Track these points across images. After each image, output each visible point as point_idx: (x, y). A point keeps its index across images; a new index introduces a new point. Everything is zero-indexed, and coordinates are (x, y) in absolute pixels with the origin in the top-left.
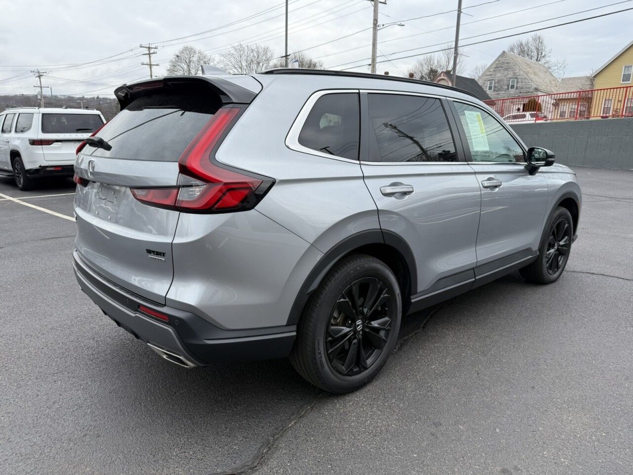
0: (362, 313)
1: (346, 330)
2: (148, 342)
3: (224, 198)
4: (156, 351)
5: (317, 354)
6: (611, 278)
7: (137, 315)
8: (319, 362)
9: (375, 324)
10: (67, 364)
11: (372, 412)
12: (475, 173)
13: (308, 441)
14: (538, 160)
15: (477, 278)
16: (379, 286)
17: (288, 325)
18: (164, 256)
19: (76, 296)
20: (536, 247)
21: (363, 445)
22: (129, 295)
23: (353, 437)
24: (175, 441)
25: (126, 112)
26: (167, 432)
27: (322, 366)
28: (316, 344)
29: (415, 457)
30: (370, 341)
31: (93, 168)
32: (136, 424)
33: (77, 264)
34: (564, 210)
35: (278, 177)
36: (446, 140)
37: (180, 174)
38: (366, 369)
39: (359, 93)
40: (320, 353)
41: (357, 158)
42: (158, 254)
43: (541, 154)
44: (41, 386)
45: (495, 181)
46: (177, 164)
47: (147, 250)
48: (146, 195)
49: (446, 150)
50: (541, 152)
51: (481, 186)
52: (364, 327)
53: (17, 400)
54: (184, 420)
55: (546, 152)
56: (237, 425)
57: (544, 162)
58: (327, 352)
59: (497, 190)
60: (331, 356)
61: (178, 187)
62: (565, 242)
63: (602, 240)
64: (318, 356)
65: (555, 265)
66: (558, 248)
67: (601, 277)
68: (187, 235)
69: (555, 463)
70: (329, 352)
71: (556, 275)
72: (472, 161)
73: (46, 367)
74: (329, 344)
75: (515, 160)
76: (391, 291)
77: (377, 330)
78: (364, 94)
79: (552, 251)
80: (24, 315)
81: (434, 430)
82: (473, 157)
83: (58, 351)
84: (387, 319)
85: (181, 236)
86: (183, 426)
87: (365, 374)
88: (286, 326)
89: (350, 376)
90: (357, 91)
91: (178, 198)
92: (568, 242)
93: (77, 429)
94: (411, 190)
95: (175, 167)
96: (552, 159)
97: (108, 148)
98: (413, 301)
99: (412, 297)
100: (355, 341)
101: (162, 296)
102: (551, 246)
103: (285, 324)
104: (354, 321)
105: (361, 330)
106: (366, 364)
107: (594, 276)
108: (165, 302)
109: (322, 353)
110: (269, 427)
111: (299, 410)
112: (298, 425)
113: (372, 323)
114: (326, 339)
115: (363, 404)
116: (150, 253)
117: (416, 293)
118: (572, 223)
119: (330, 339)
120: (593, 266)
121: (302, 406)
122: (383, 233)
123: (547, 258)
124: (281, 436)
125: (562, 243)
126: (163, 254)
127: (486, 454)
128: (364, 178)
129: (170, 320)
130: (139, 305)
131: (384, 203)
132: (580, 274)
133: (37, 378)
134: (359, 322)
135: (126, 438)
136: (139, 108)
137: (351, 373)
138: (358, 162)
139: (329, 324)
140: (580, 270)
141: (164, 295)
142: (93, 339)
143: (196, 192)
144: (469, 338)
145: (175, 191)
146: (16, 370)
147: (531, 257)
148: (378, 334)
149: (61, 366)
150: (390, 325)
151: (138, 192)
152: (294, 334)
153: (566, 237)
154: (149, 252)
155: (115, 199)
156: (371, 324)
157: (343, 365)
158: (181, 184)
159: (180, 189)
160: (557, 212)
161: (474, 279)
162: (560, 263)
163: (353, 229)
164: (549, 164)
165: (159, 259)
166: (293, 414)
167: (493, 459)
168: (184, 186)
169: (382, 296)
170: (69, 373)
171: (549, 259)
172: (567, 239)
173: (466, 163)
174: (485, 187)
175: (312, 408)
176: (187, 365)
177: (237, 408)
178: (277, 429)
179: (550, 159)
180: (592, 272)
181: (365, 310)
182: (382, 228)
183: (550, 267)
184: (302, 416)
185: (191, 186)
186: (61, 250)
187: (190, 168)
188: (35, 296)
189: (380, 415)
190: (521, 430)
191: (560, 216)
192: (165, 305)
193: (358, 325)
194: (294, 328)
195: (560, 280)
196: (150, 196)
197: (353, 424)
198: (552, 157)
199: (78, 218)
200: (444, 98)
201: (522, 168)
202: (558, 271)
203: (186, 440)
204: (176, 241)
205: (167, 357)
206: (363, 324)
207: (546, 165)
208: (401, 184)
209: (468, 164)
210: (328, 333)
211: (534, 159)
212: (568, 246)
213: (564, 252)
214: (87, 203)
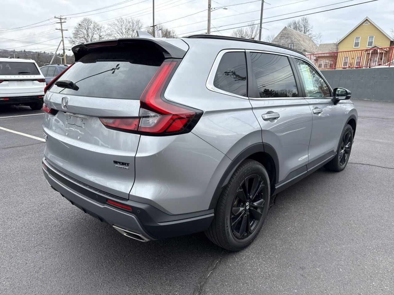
0: (249, 198)
1: (241, 209)
2: (113, 225)
4: (119, 231)
5: (226, 227)
6: (374, 167)
7: (105, 206)
8: (226, 231)
9: (255, 204)
10: (43, 239)
11: (259, 262)
12: (309, 104)
13: (224, 285)
14: (338, 95)
15: (308, 170)
16: (259, 179)
17: (210, 209)
18: (128, 165)
20: (335, 150)
21: (260, 286)
22: (98, 192)
23: (253, 281)
24: (134, 292)
25: (79, 64)
26: (127, 285)
27: (229, 235)
28: (226, 220)
29: (296, 292)
30: (253, 215)
31: (67, 103)
32: (103, 281)
33: (48, 169)
34: (349, 126)
35: (205, 110)
37: (141, 109)
38: (251, 233)
39: (245, 52)
40: (227, 227)
41: (246, 95)
42: (123, 164)
43: (340, 92)
44: (28, 256)
45: (318, 109)
46: (139, 102)
47: (114, 161)
48: (114, 123)
51: (312, 112)
52: (250, 206)
53: (11, 268)
54: (137, 276)
55: (346, 91)
56: (174, 277)
57: (345, 97)
58: (231, 225)
59: (320, 115)
60: (233, 228)
61: (139, 118)
62: (348, 145)
64: (226, 228)
65: (344, 160)
66: (345, 149)
67: (368, 166)
68: (146, 151)
69: (382, 290)
70: (232, 225)
71: (343, 166)
72: (306, 97)
73: (28, 242)
74: (232, 220)
75: (323, 95)
76: (265, 183)
77: (256, 208)
78: (248, 52)
79: (343, 151)
80: (2, 203)
81: (302, 272)
82: (306, 94)
83: (34, 230)
84: (262, 200)
85: (141, 152)
86: (136, 280)
87: (250, 236)
88: (208, 210)
89: (243, 239)
90: (244, 51)
91: (140, 125)
92: (350, 146)
93: (61, 288)
95: (137, 103)
96: (350, 95)
97: (76, 88)
98: (276, 188)
99: (275, 185)
100: (246, 215)
101: (127, 194)
102: (342, 148)
103: (208, 209)
104: (244, 204)
105: (249, 209)
106: (250, 229)
107: (364, 165)
108: (128, 197)
109: (229, 226)
110: (195, 277)
111: (212, 264)
112: (214, 274)
113: (254, 203)
114: (231, 217)
115: (252, 257)
116: (117, 163)
117: (278, 183)
118: (353, 135)
119: (233, 216)
120: (361, 159)
121: (213, 261)
122: (264, 145)
123: (340, 156)
124: (205, 283)
125: (347, 146)
126: (128, 164)
127: (339, 287)
128: (252, 109)
129: (133, 210)
130: (107, 199)
132: (356, 165)
133: (23, 251)
134: (247, 204)
135: (98, 292)
137: (244, 237)
138: (248, 98)
139: (233, 206)
140: (355, 162)
141: (128, 193)
142: (57, 219)
143: (153, 120)
144: (304, 208)
145: (138, 120)
146: (6, 245)
147: (333, 155)
148: (257, 210)
149: (38, 240)
150: (264, 204)
151: (105, 121)
152: (213, 215)
153: (349, 143)
154: (116, 162)
155: (83, 124)
156: (254, 205)
157: (238, 232)
158: (142, 116)
159: (141, 119)
160: (346, 128)
161: (306, 172)
162: (346, 158)
163: (250, 143)
164: (348, 98)
165: (124, 168)
166: (209, 267)
167: (344, 290)
168: (143, 117)
169: (260, 186)
170: (45, 245)
171: (341, 156)
172: (350, 144)
173: (303, 98)
174: (314, 113)
175: (220, 262)
176: (143, 240)
177: (170, 265)
178: (201, 278)
179: (349, 95)
180: (362, 163)
181: (251, 197)
182: (263, 142)
183: (341, 162)
184: (215, 268)
185: (148, 117)
186: (18, 156)
187: (148, 104)
188: (7, 189)
189: (265, 265)
190: (355, 269)
191: (348, 129)
192: (129, 199)
193: (247, 206)
194: (213, 211)
195: (346, 169)
196: (118, 123)
197: (249, 272)
198: (350, 94)
200: (290, 56)
201: (330, 100)
202: (344, 163)
203: (141, 290)
204: (138, 155)
205: (126, 235)
206: (249, 205)
207: (346, 99)
208: (272, 112)
209: (304, 99)
210: (232, 213)
211: (336, 95)
212: (350, 148)
213: (348, 152)
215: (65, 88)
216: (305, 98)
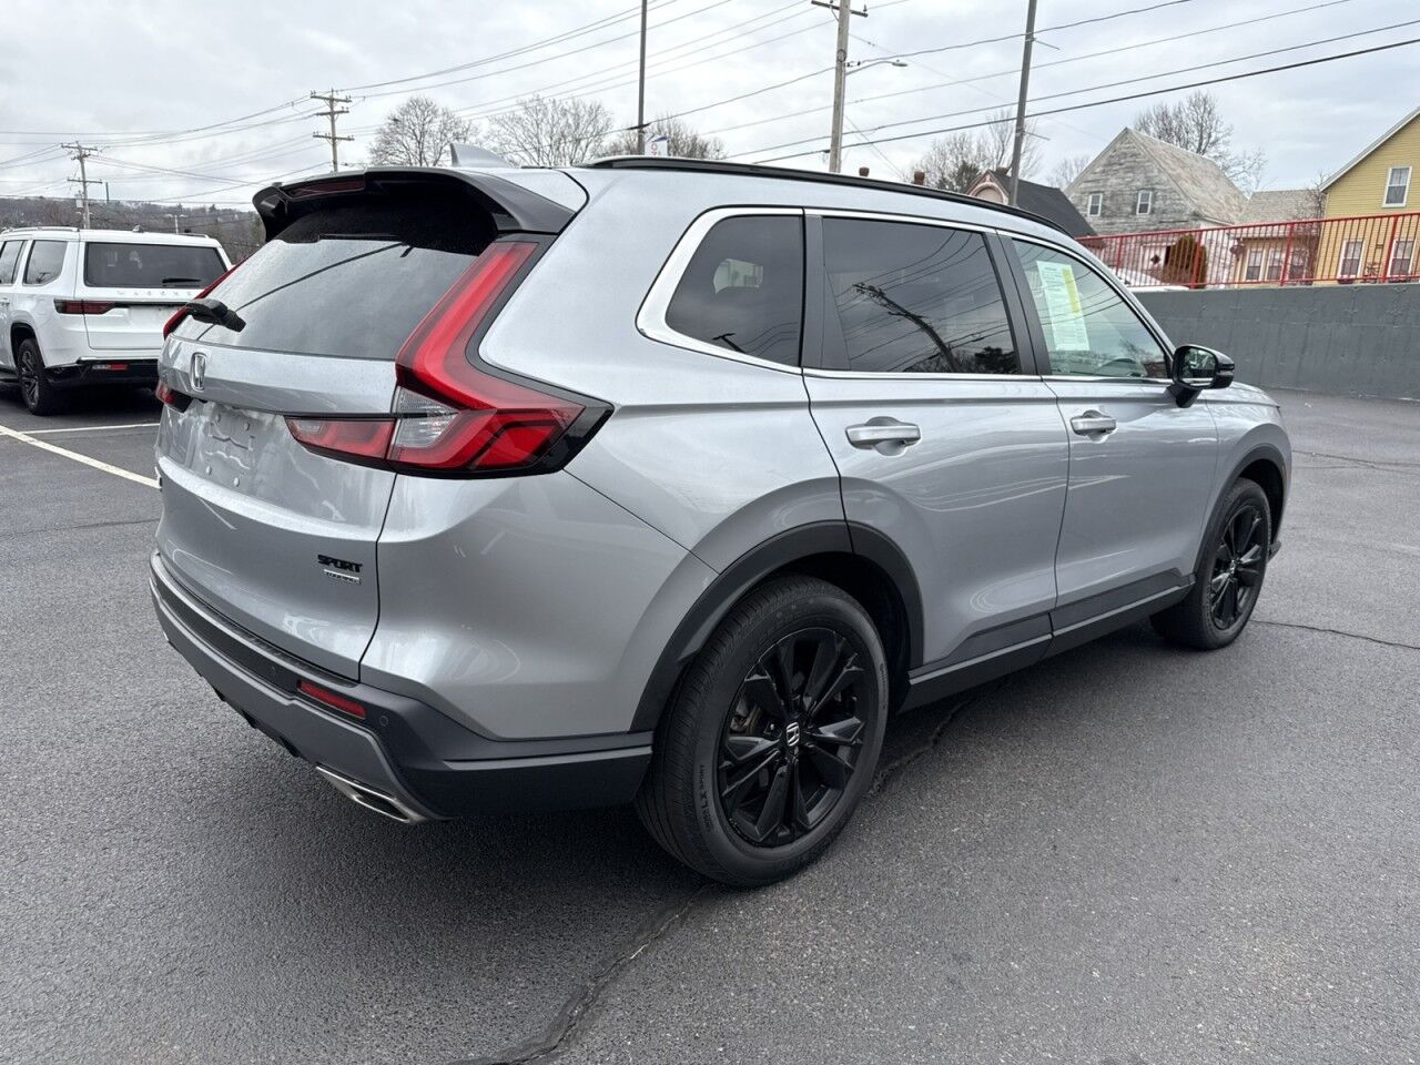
0: (800, 707)
1: (763, 743)
2: (319, 765)
3: (497, 444)
4: (336, 784)
5: (697, 798)
6: (1353, 640)
7: (295, 702)
8: (700, 814)
9: (828, 732)
10: (134, 810)
11: (817, 928)
12: (1057, 400)
13: (672, 990)
14: (1196, 373)
15: (1056, 633)
16: (838, 647)
17: (634, 730)
18: (358, 570)
19: (154, 655)
20: (1188, 568)
21: (795, 1001)
22: (279, 657)
23: (774, 985)
24: (374, 988)
25: (277, 245)
26: (357, 966)
27: (709, 825)
28: (697, 774)
29: (911, 1031)
30: (816, 770)
31: (203, 369)
32: (285, 948)
33: (160, 586)
34: (1251, 486)
35: (620, 399)
36: (995, 325)
37: (399, 388)
38: (807, 832)
39: (803, 216)
40: (704, 796)
41: (796, 361)
42: (345, 566)
43: (1205, 361)
44: (73, 858)
45: (1101, 419)
46: (392, 366)
47: (320, 557)
48: (320, 435)
49: (994, 346)
50: (1204, 356)
51: (1070, 428)
52: (803, 737)
53: (17, 889)
54: (396, 941)
55: (1215, 357)
56: (516, 953)
57: (1211, 379)
58: (720, 794)
59: (1104, 438)
60: (729, 803)
61: (393, 417)
62: (1252, 557)
63: (1334, 554)
64: (699, 803)
65: (1230, 608)
66: (1236, 571)
67: (1330, 636)
68: (412, 526)
69: (1222, 1049)
70: (726, 792)
71: (1231, 631)
72: (1051, 374)
73: (86, 815)
74: (724, 776)
75: (1146, 373)
76: (865, 658)
77: (832, 746)
78: (814, 218)
79: (1224, 576)
80: (37, 697)
81: (953, 971)
82: (1052, 364)
83: (113, 781)
84: (855, 720)
85: (399, 527)
86: (392, 954)
87: (804, 842)
88: (629, 733)
89: (771, 846)
90: (800, 212)
91: (393, 443)
92: (1259, 558)
93: (153, 957)
94: (914, 434)
95: (388, 371)
96: (1228, 373)
97: (237, 325)
98: (913, 682)
99: (911, 673)
100: (783, 769)
101: (353, 662)
102: (1222, 565)
103: (628, 729)
104: (781, 725)
105: (797, 745)
106: (805, 819)
107: (1316, 633)
108: (358, 674)
109: (710, 795)
110: (587, 958)
111: (654, 923)
112: (651, 955)
113: (821, 729)
114: (719, 763)
115: (798, 911)
116: (328, 563)
117: (921, 665)
118: (1269, 516)
119: (727, 763)
120: (1313, 610)
121: (661, 914)
122: (850, 530)
123: (1214, 592)
124: (614, 979)
125: (1246, 559)
126: (358, 568)
127: (1069, 1027)
128: (809, 405)
129: (369, 715)
130: (300, 681)
131: (854, 463)
132: (1286, 629)
133: (63, 841)
134: (792, 727)
135: (262, 978)
136: (310, 237)
137: (772, 842)
138: (798, 370)
139: (725, 731)
140: (1285, 621)
141: (358, 660)
143: (434, 429)
144: (1037, 766)
145: (387, 425)
146: (15, 821)
147: (1176, 588)
148: (835, 754)
149: (118, 813)
150: (861, 736)
151: (303, 427)
152: (648, 751)
153: (1256, 547)
154: (325, 560)
155: (250, 440)
156: (819, 732)
157: (755, 822)
158: (400, 411)
159: (399, 421)
160: (1238, 491)
161: (1049, 636)
162: (1241, 604)
163: (783, 520)
164: (1221, 383)
165: (346, 578)
166: (640, 931)
167: (1084, 1038)
168: (406, 416)
169: (845, 670)
170: (136, 830)
171: (1218, 594)
172: (1257, 552)
173: (1038, 377)
174: (1078, 432)
175: (684, 918)
176: (406, 818)
177: (514, 916)
178: (603, 963)
179: (1223, 373)
180: (1311, 624)
181: (807, 701)
182: (848, 518)
183: (1219, 613)
184: (661, 937)
185: (423, 415)
186: (122, 551)
187: (419, 370)
188: (63, 654)
189: (834, 936)
190: (1148, 975)
191: (1243, 498)
192: (359, 682)
193: (791, 734)
194: (648, 737)
195: (1240, 644)
196: (329, 435)
197: (773, 955)
198: (1228, 367)
199: (164, 480)
200: (993, 231)
201: (1162, 390)
202: (1235, 620)
203: (399, 985)
204: (387, 538)
205: (360, 799)
206: (801, 731)
207: (1214, 385)
208: (892, 421)
209: (1042, 380)
210: (723, 751)
211: (1187, 372)
212: (1259, 565)
213: (1249, 580)
214: (186, 447)
215: (215, 323)
216: (1044, 377)
